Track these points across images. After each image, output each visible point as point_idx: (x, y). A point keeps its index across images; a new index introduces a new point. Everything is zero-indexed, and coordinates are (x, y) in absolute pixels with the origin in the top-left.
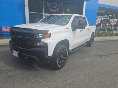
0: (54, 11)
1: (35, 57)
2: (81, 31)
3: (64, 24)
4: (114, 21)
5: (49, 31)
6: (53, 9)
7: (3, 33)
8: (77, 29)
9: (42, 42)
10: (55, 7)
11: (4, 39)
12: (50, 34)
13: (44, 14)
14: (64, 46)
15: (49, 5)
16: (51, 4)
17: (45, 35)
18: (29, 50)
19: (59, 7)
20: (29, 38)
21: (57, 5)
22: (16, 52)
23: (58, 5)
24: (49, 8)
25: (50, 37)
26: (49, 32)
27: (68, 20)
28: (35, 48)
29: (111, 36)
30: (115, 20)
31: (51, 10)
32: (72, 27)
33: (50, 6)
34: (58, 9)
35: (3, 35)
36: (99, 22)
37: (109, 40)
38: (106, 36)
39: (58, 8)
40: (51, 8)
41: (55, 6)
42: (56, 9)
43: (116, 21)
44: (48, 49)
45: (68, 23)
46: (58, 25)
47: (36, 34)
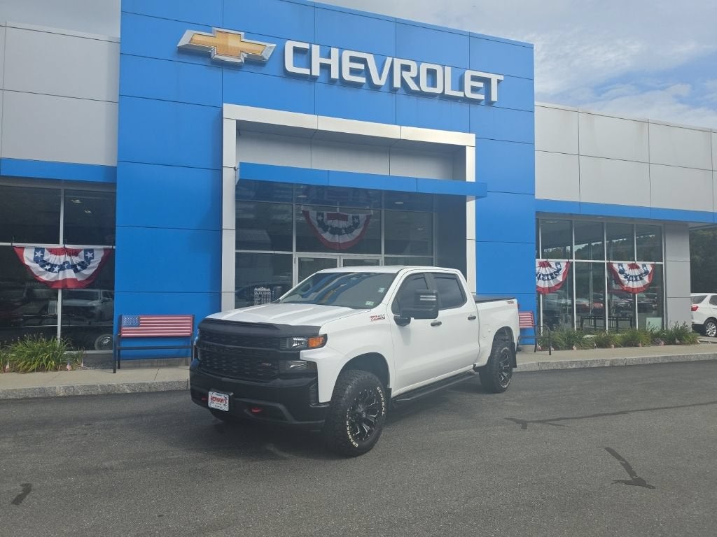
0: (339, 239)
1: (281, 407)
2: (433, 325)
3: (369, 303)
4: (636, 272)
5: (320, 327)
6: (336, 231)
7: (124, 344)
8: (412, 319)
9: (301, 358)
10: (342, 224)
11: (125, 368)
12: (325, 337)
13: (296, 256)
14: (370, 375)
15: (320, 218)
16: (325, 213)
17: (310, 339)
18: (263, 385)
19: (362, 222)
20: (265, 351)
21: (351, 215)
22: (222, 396)
23: (358, 217)
24: (320, 230)
25: (323, 344)
26: (322, 332)
27: (382, 290)
28: (279, 380)
29: (630, 342)
30: (640, 264)
31: (327, 236)
32: (394, 312)
33: (321, 224)
34: (357, 232)
35: (122, 352)
36: (560, 278)
37: (607, 364)
38: (603, 344)
39: (356, 226)
40: (325, 228)
41: (345, 218)
42: (349, 230)
43: (650, 269)
44: (317, 379)
45: (382, 299)
46: (349, 309)
47: (285, 338)
